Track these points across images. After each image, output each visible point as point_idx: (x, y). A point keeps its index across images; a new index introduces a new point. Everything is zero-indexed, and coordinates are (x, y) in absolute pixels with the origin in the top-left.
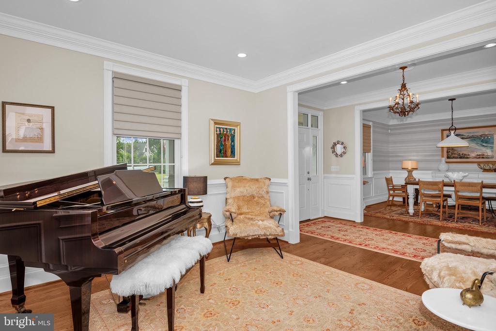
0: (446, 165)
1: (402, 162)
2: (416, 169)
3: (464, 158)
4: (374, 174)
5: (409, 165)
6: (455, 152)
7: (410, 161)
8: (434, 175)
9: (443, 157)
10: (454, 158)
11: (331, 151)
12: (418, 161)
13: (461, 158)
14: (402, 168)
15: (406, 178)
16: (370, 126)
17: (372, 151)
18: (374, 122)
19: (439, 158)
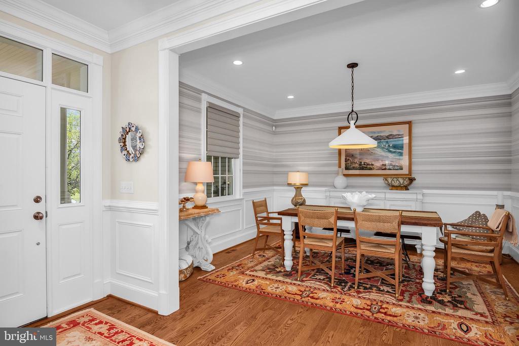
0: (344, 179)
1: (287, 174)
2: (306, 185)
3: (366, 169)
4: (245, 194)
5: (297, 178)
6: (356, 160)
7: (298, 173)
8: (328, 194)
9: (340, 167)
10: (354, 168)
11: (118, 146)
12: (309, 173)
13: (362, 169)
14: (288, 184)
15: (293, 198)
16: (239, 114)
17: (241, 156)
18: (245, 109)
19: (336, 168)
